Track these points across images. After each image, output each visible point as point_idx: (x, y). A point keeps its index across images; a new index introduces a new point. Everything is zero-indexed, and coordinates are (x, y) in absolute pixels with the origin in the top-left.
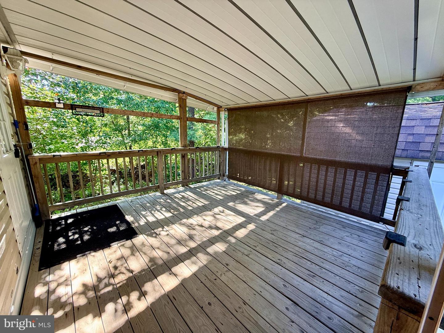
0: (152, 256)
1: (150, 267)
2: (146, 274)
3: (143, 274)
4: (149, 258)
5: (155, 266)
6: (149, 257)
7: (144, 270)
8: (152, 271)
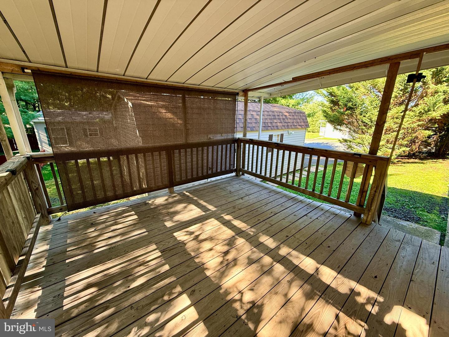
0: (303, 299)
1: (319, 297)
2: (330, 297)
3: (332, 300)
4: (308, 301)
5: (315, 291)
6: (305, 303)
7: (327, 302)
8: (323, 292)
